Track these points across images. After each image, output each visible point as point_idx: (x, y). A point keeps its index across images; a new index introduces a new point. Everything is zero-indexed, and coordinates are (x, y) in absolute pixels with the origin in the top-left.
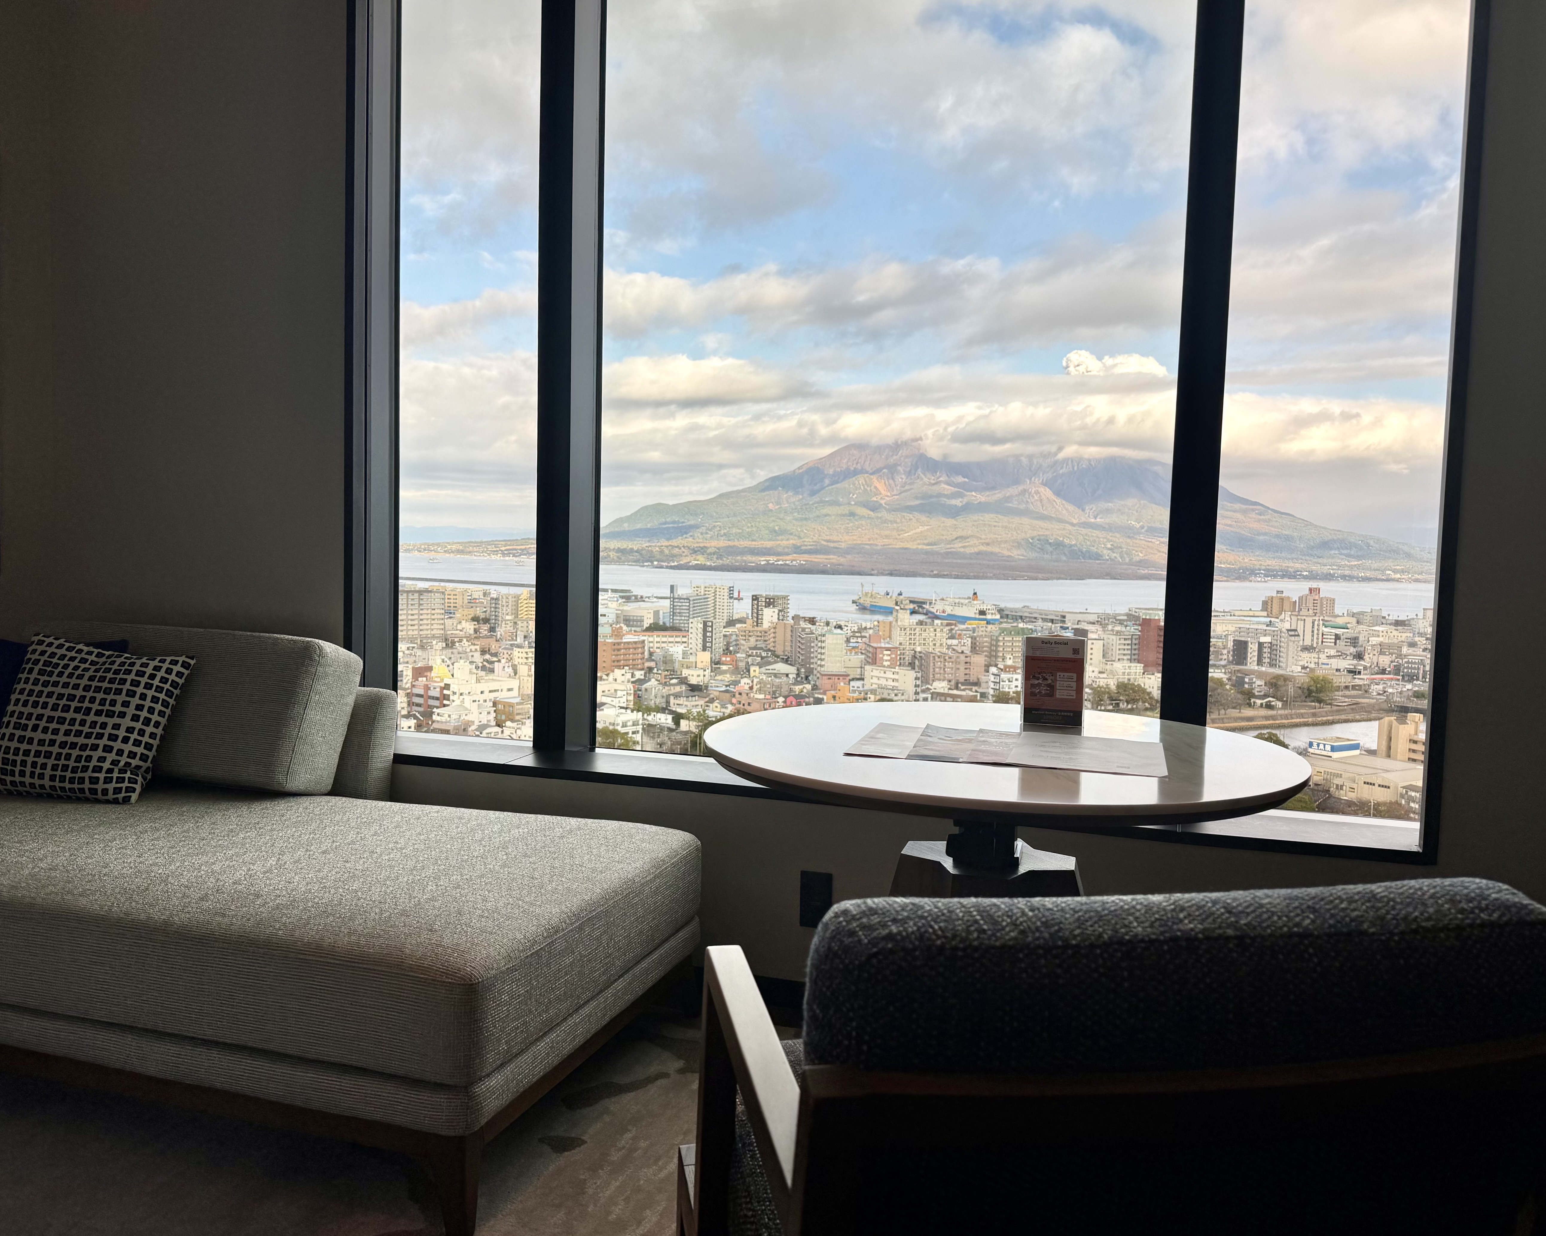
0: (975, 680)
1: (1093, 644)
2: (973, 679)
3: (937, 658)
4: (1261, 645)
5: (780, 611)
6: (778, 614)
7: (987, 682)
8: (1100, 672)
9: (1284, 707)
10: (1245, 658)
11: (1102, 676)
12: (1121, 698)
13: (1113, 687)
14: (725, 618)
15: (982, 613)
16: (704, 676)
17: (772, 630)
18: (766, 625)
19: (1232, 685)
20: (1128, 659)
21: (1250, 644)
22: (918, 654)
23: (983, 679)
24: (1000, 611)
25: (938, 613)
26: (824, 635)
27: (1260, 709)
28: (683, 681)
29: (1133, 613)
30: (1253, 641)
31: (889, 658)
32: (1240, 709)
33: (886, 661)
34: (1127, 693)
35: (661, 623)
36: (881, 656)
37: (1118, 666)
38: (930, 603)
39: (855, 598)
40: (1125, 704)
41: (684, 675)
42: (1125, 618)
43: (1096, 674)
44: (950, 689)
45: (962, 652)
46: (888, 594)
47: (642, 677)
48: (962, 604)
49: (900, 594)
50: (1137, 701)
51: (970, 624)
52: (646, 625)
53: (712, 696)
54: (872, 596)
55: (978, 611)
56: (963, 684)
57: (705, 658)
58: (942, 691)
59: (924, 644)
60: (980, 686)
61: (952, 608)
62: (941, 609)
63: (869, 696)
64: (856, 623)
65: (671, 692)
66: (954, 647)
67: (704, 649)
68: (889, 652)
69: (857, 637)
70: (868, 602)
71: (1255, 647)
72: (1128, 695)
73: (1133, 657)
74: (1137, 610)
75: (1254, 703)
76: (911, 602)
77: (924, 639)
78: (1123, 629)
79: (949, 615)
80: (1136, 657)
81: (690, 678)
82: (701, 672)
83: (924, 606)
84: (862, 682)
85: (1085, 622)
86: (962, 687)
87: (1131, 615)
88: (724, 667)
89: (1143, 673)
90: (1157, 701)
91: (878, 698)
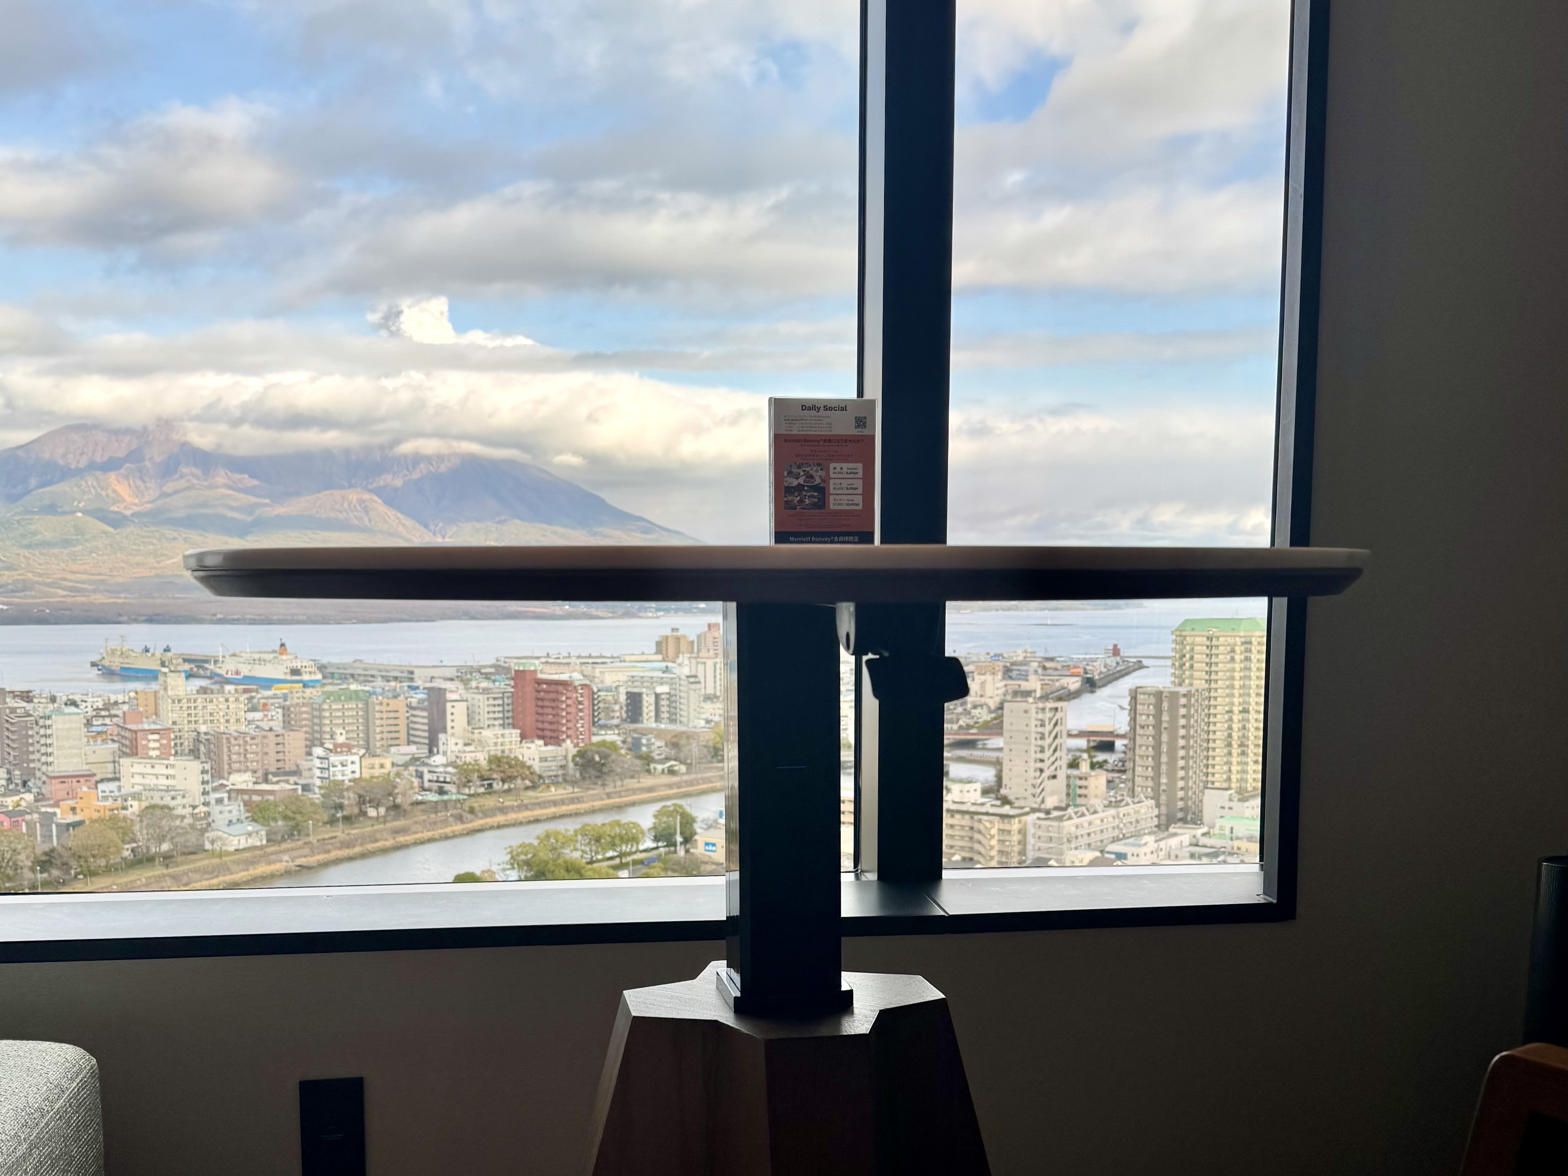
0: (294, 768)
1: (453, 707)
2: (289, 766)
3: (232, 740)
4: (657, 696)
7: (310, 769)
8: (466, 745)
9: (688, 772)
10: (641, 714)
11: (468, 749)
12: (495, 776)
13: (484, 763)
15: (295, 672)
19: (629, 749)
20: (500, 725)
21: (645, 696)
22: (202, 735)
23: (304, 765)
24: (322, 668)
25: (229, 676)
26: (49, 717)
27: (662, 776)
29: (503, 664)
30: (649, 692)
31: (157, 745)
32: (639, 778)
33: (154, 749)
34: (501, 769)
36: (144, 742)
37: (487, 734)
38: (216, 662)
39: (95, 658)
40: (501, 783)
42: (493, 670)
43: (460, 747)
44: (255, 783)
45: (271, 730)
46: (147, 650)
48: (265, 661)
49: (167, 650)
50: (515, 778)
51: (279, 689)
54: (122, 653)
55: (288, 671)
56: (275, 774)
58: (243, 787)
59: (212, 721)
60: (301, 775)
61: (249, 667)
62: (234, 669)
63: (129, 803)
64: (100, 696)
66: (257, 723)
68: (156, 737)
69: (104, 717)
70: (116, 663)
71: (652, 699)
72: (503, 772)
73: (507, 721)
74: (507, 660)
75: (655, 769)
76: (185, 660)
77: (211, 714)
78: (491, 685)
79: (245, 677)
80: (510, 721)
83: (206, 665)
84: (117, 783)
85: (440, 678)
86: (275, 779)
87: (499, 666)
89: (521, 742)
90: (540, 777)
91: (145, 804)
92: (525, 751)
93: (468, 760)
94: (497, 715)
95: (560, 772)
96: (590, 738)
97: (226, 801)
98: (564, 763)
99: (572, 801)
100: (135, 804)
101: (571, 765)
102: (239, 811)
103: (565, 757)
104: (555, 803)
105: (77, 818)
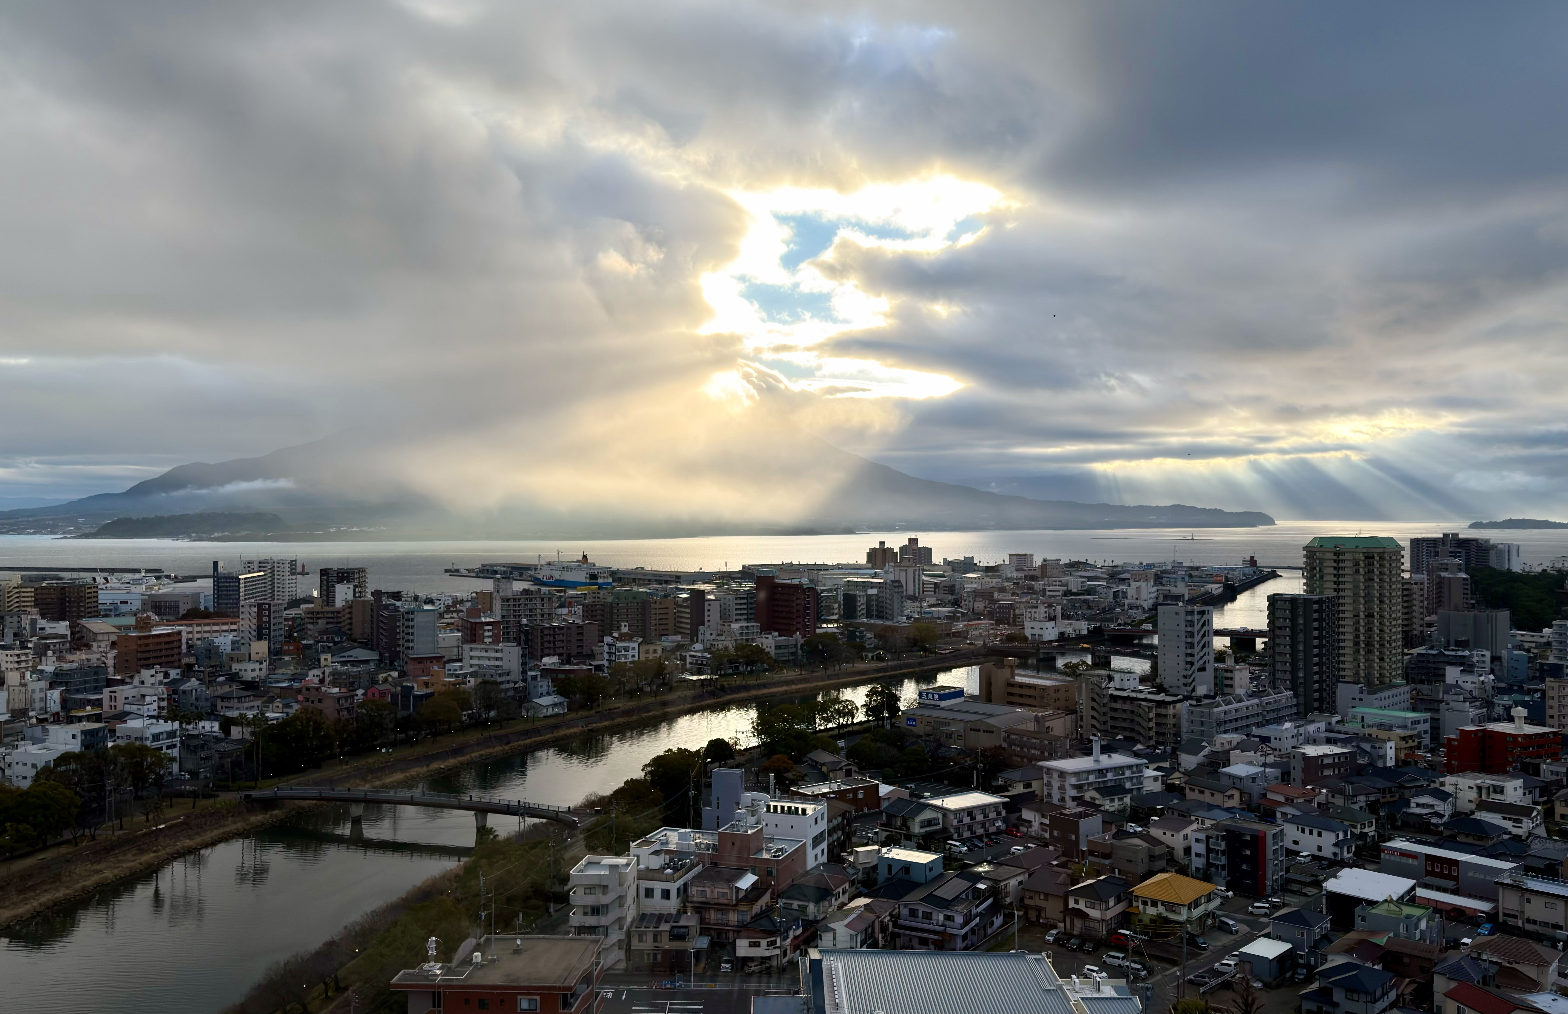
0: (589, 653)
1: (709, 605)
2: (586, 651)
3: (545, 631)
4: (868, 597)
5: (355, 587)
6: (354, 590)
7: (601, 654)
8: (718, 635)
9: (893, 658)
10: (855, 611)
11: (720, 638)
12: (741, 660)
13: (732, 650)
14: (287, 598)
15: (593, 577)
16: (261, 670)
17: (349, 610)
18: (339, 603)
19: (846, 639)
20: (745, 619)
21: (858, 598)
22: (523, 626)
23: (597, 650)
24: (612, 574)
25: (545, 580)
26: (412, 613)
27: (872, 662)
28: (233, 678)
29: (748, 570)
30: (861, 594)
31: (490, 634)
32: (853, 663)
33: (487, 637)
34: (746, 655)
35: (202, 608)
36: (481, 632)
37: (735, 626)
38: (536, 569)
40: (745, 666)
41: (234, 671)
42: (740, 575)
43: (714, 636)
44: (561, 664)
45: (573, 622)
47: (178, 677)
50: (756, 662)
51: (580, 590)
52: (182, 612)
53: (271, 694)
55: (588, 576)
56: (575, 657)
57: (261, 648)
58: (552, 667)
59: (531, 616)
60: (594, 658)
61: (559, 573)
62: (548, 575)
63: (468, 679)
64: (450, 596)
65: (217, 694)
66: (564, 617)
67: (260, 637)
68: (490, 628)
69: (452, 612)
71: (864, 600)
72: (747, 657)
73: (750, 617)
74: (751, 567)
75: (866, 656)
77: (531, 610)
78: (739, 587)
80: (753, 616)
81: (242, 673)
82: (257, 666)
83: (528, 572)
84: (459, 664)
85: (700, 581)
86: (575, 661)
87: (745, 572)
88: (287, 658)
89: (761, 633)
90: (776, 661)
91: (480, 680)
92: (764, 640)
93: (720, 646)
94: (742, 612)
95: (791, 658)
96: (815, 631)
97: (539, 679)
98: (794, 650)
99: (801, 681)
100: (472, 680)
101: (800, 652)
102: (548, 686)
103: (796, 646)
104: (787, 683)
105: (429, 691)
